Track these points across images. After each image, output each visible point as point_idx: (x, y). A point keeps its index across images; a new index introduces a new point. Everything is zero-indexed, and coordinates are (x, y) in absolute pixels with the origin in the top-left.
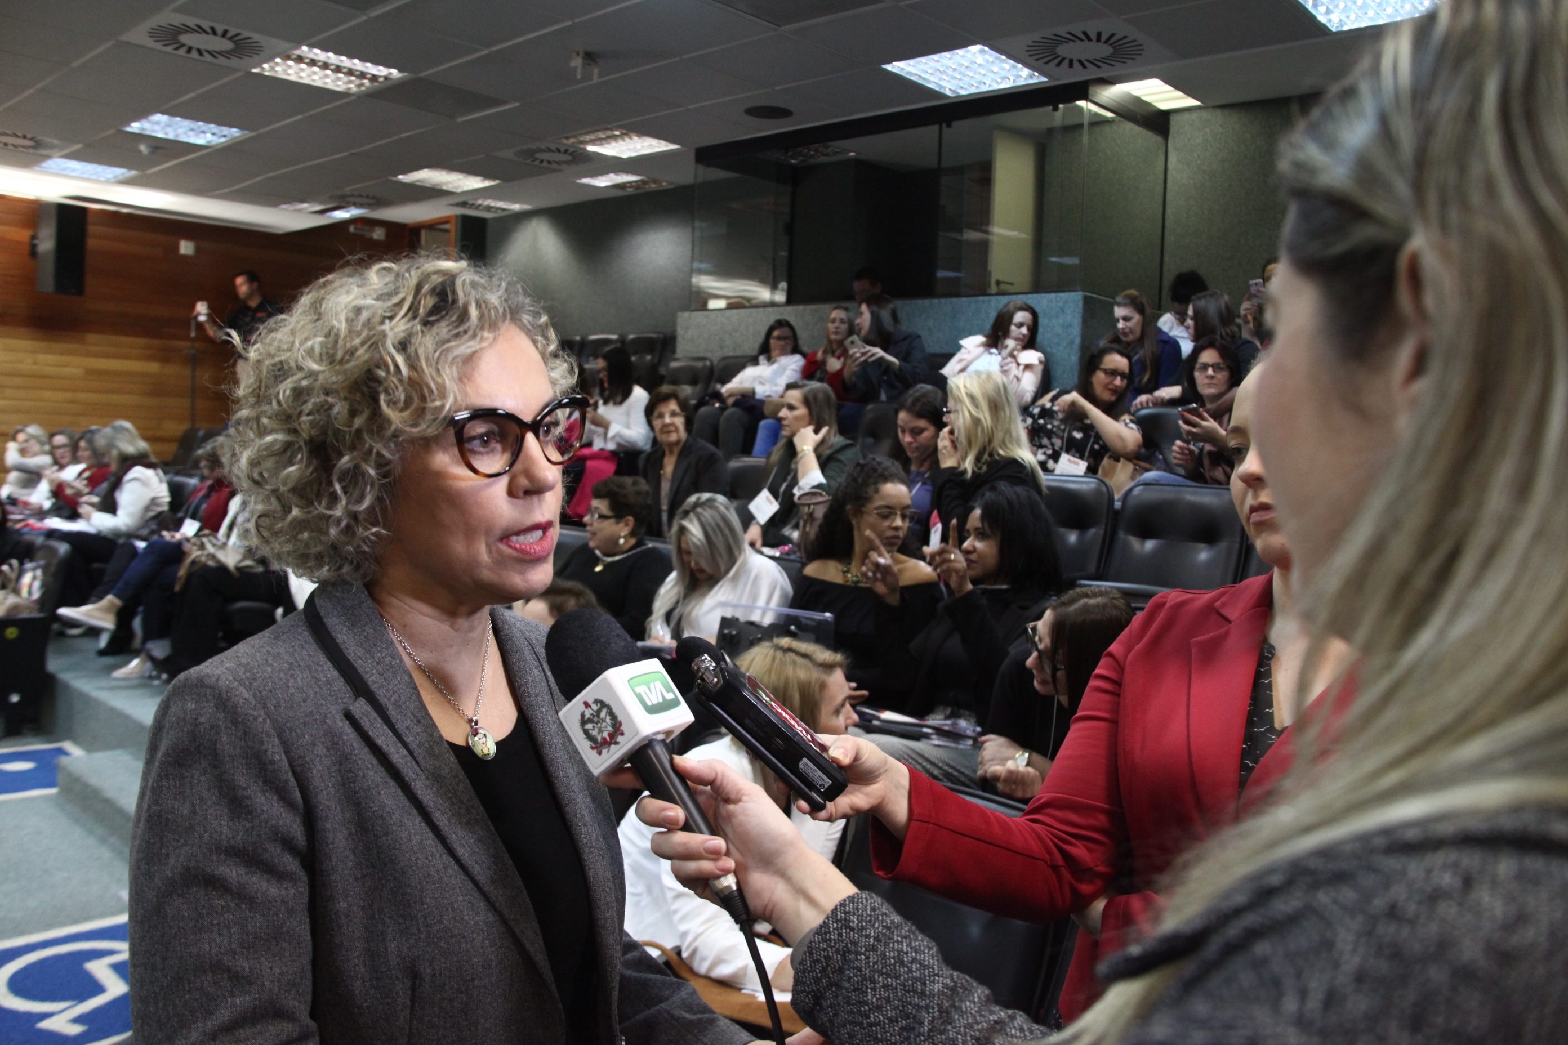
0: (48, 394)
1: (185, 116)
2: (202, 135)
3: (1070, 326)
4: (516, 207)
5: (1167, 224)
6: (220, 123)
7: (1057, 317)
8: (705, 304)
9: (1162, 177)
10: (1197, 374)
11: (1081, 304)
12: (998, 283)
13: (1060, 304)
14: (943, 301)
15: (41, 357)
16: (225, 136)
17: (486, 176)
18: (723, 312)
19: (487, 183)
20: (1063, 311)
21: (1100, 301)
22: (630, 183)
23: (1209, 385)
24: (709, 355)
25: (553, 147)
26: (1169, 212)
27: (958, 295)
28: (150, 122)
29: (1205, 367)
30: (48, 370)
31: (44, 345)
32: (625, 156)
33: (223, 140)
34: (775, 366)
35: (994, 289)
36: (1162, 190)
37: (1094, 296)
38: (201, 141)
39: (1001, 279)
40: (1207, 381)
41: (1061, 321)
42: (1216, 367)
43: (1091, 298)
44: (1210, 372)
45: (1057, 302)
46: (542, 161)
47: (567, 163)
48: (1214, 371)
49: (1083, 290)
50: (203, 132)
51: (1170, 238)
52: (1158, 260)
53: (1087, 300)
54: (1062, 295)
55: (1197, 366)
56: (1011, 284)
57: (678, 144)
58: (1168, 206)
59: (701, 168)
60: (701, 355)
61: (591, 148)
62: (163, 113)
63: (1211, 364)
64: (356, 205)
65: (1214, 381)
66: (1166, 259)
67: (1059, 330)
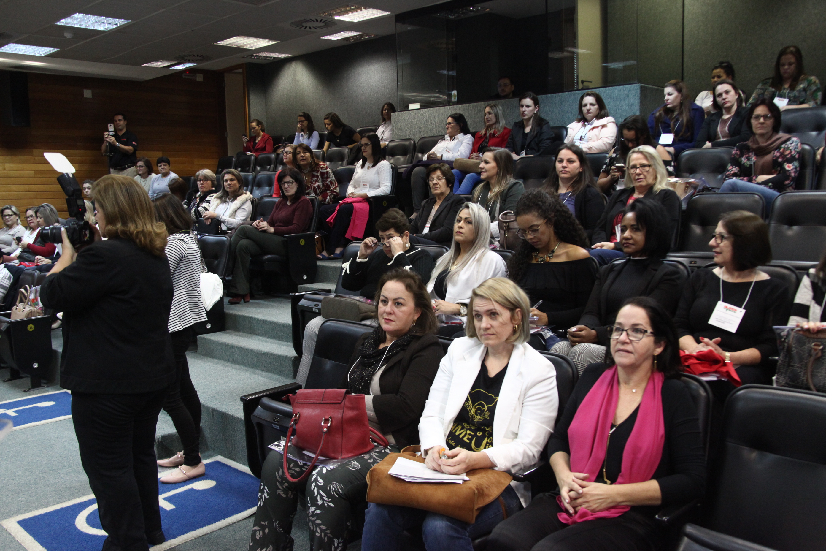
0: (14, 188)
1: (94, 14)
2: (103, 25)
3: (633, 104)
4: (282, 56)
5: (685, 38)
6: (114, 17)
7: (624, 100)
8: (408, 107)
9: (681, 9)
10: (754, 122)
11: (639, 91)
12: (583, 82)
13: (626, 92)
14: (554, 95)
15: (7, 166)
16: (116, 24)
17: (270, 38)
18: (419, 110)
19: (271, 43)
20: (628, 96)
21: (649, 88)
22: (352, 37)
23: (761, 128)
24: (412, 137)
25: (314, 19)
26: (686, 31)
27: (562, 91)
28: (72, 18)
29: (758, 117)
30: (12, 173)
31: (8, 158)
32: (356, 21)
33: (115, 27)
34: (455, 141)
35: (580, 86)
36: (681, 18)
37: (646, 85)
38: (101, 28)
39: (584, 80)
40: (759, 126)
41: (627, 102)
42: (765, 117)
43: (644, 87)
44: (762, 120)
45: (624, 91)
46: (306, 27)
47: (321, 27)
48: (764, 119)
49: (640, 82)
50: (103, 23)
51: (687, 47)
52: (681, 60)
53: (641, 87)
54: (627, 86)
55: (753, 116)
56: (591, 82)
57: (389, 12)
58: (685, 27)
59: (399, 25)
60: (407, 137)
61: (337, 18)
62: (80, 13)
63: (762, 115)
64: (189, 61)
65: (765, 125)
66: (685, 59)
67: (625, 107)
